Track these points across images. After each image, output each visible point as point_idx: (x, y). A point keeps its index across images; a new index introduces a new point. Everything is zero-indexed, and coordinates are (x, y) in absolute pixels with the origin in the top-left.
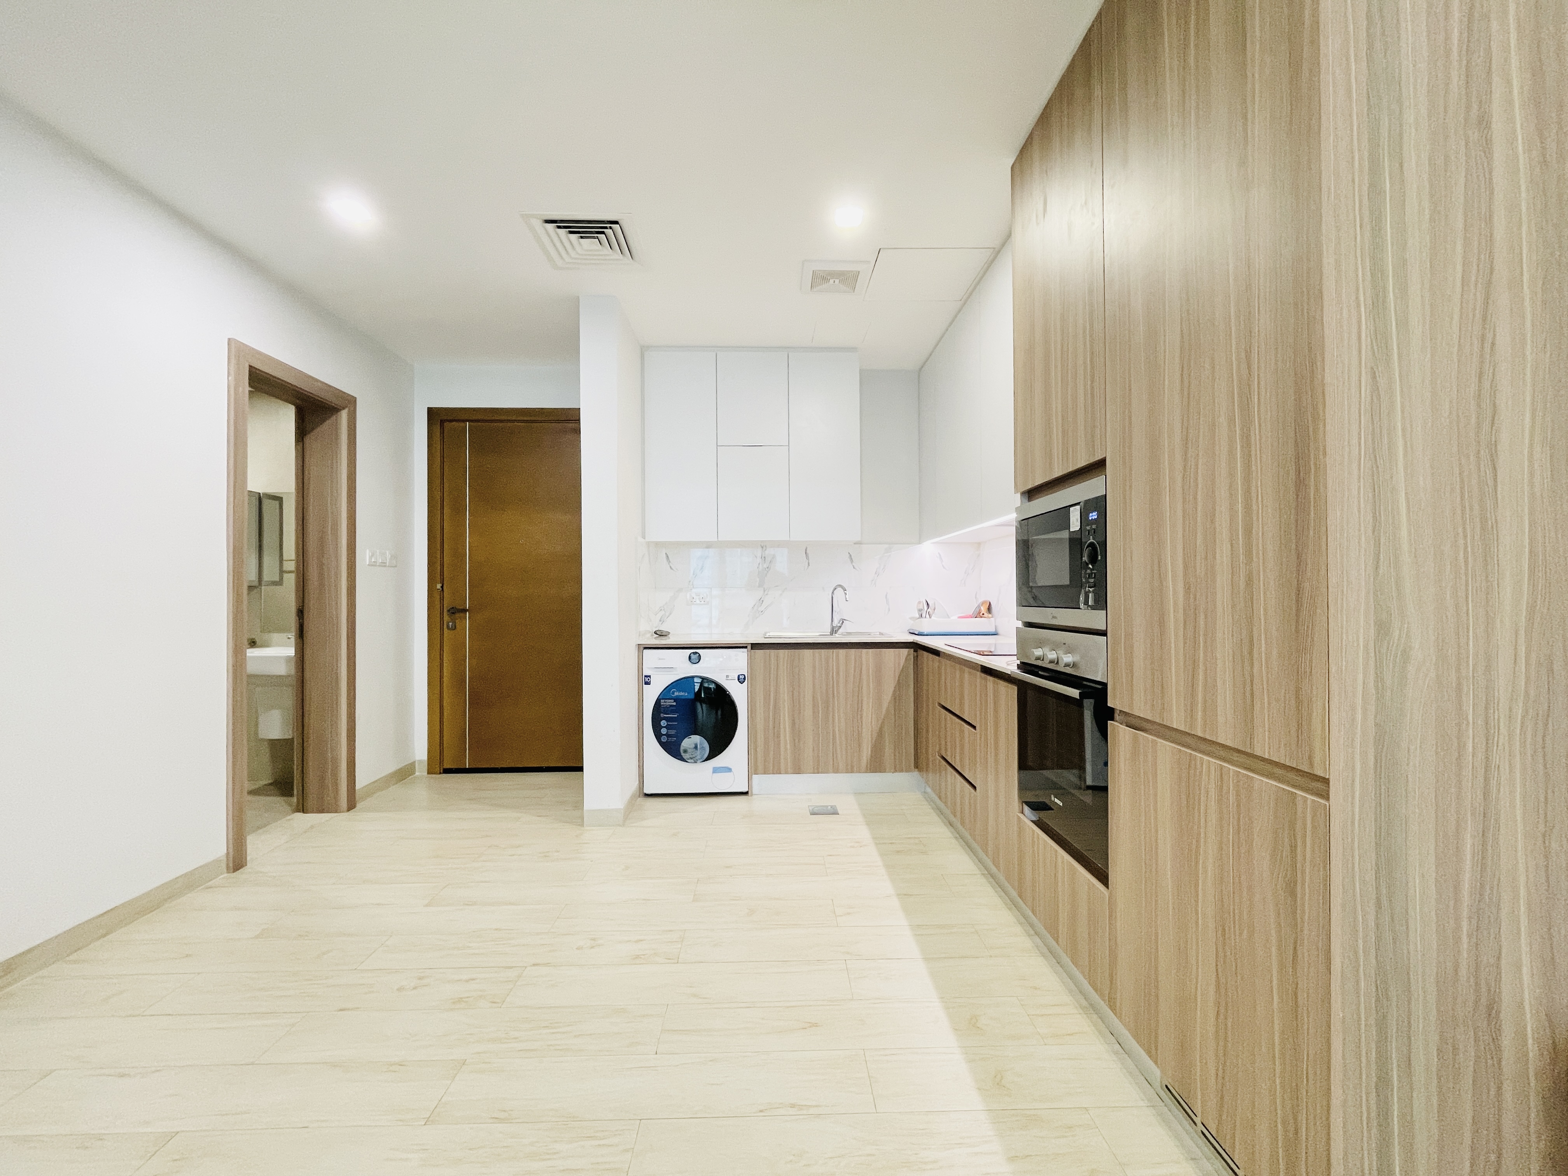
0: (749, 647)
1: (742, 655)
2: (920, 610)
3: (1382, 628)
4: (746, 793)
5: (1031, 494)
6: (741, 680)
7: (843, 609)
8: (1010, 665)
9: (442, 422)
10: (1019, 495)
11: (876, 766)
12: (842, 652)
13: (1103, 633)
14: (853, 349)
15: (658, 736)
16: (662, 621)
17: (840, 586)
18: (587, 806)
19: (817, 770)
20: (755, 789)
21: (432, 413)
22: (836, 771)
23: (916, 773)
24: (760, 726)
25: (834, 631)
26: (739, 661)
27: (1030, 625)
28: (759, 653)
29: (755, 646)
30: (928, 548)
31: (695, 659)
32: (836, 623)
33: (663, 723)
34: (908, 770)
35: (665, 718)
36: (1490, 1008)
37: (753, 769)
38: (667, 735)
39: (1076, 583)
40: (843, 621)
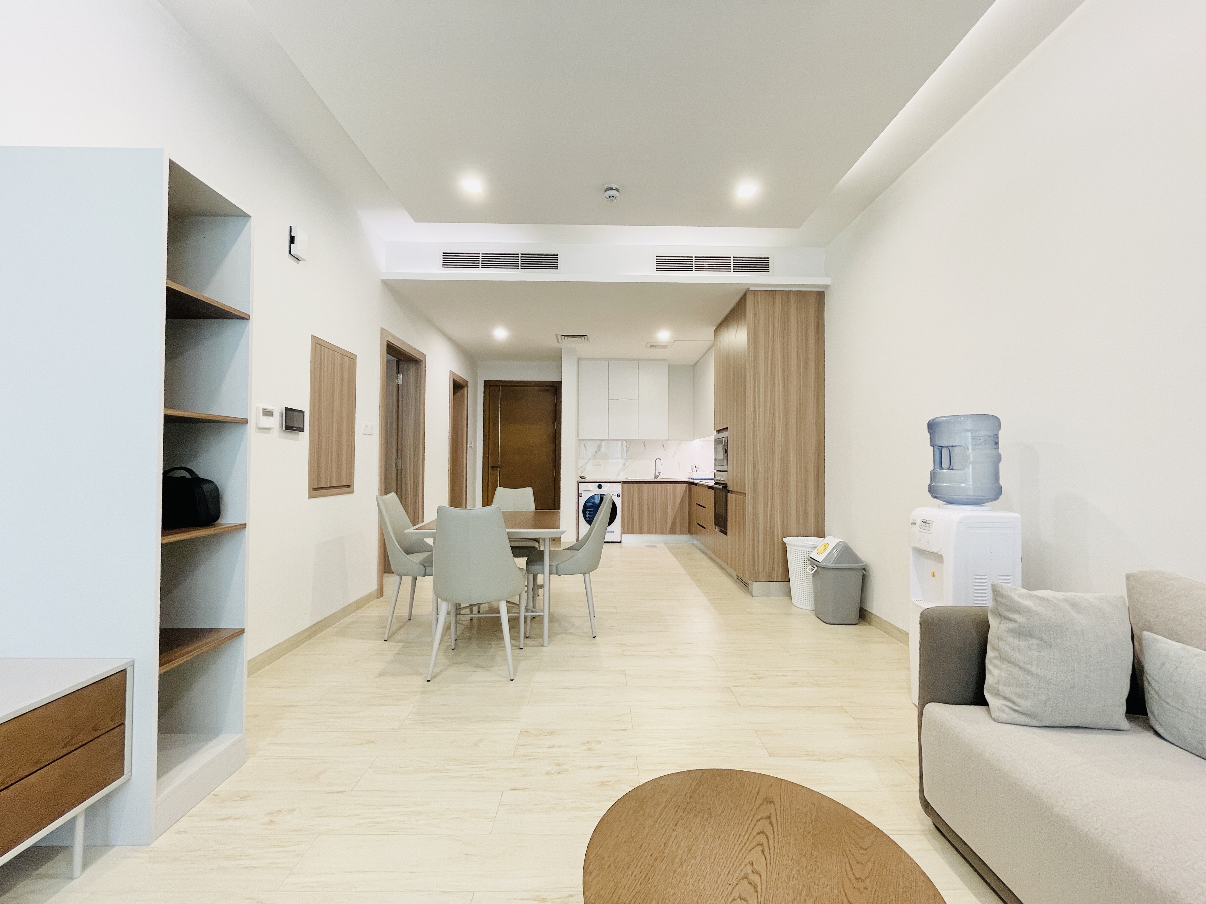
0: (622, 482)
1: (619, 486)
2: (693, 469)
3: (754, 467)
4: (620, 542)
5: (719, 431)
6: (618, 496)
7: (660, 468)
8: (712, 483)
9: (490, 386)
10: (715, 431)
11: (673, 532)
12: (660, 485)
13: (727, 471)
14: (666, 360)
15: (585, 517)
16: (582, 472)
17: (659, 458)
18: (562, 541)
19: (649, 533)
20: (623, 541)
21: (486, 382)
22: (656, 533)
23: (689, 535)
24: (626, 516)
25: (656, 477)
26: (618, 488)
27: (718, 471)
28: (626, 485)
29: (624, 482)
30: (697, 442)
31: (600, 487)
32: (657, 474)
33: (587, 512)
34: (686, 534)
35: (588, 511)
36: (773, 532)
37: (623, 532)
38: (589, 517)
39: (723, 459)
40: (660, 473)
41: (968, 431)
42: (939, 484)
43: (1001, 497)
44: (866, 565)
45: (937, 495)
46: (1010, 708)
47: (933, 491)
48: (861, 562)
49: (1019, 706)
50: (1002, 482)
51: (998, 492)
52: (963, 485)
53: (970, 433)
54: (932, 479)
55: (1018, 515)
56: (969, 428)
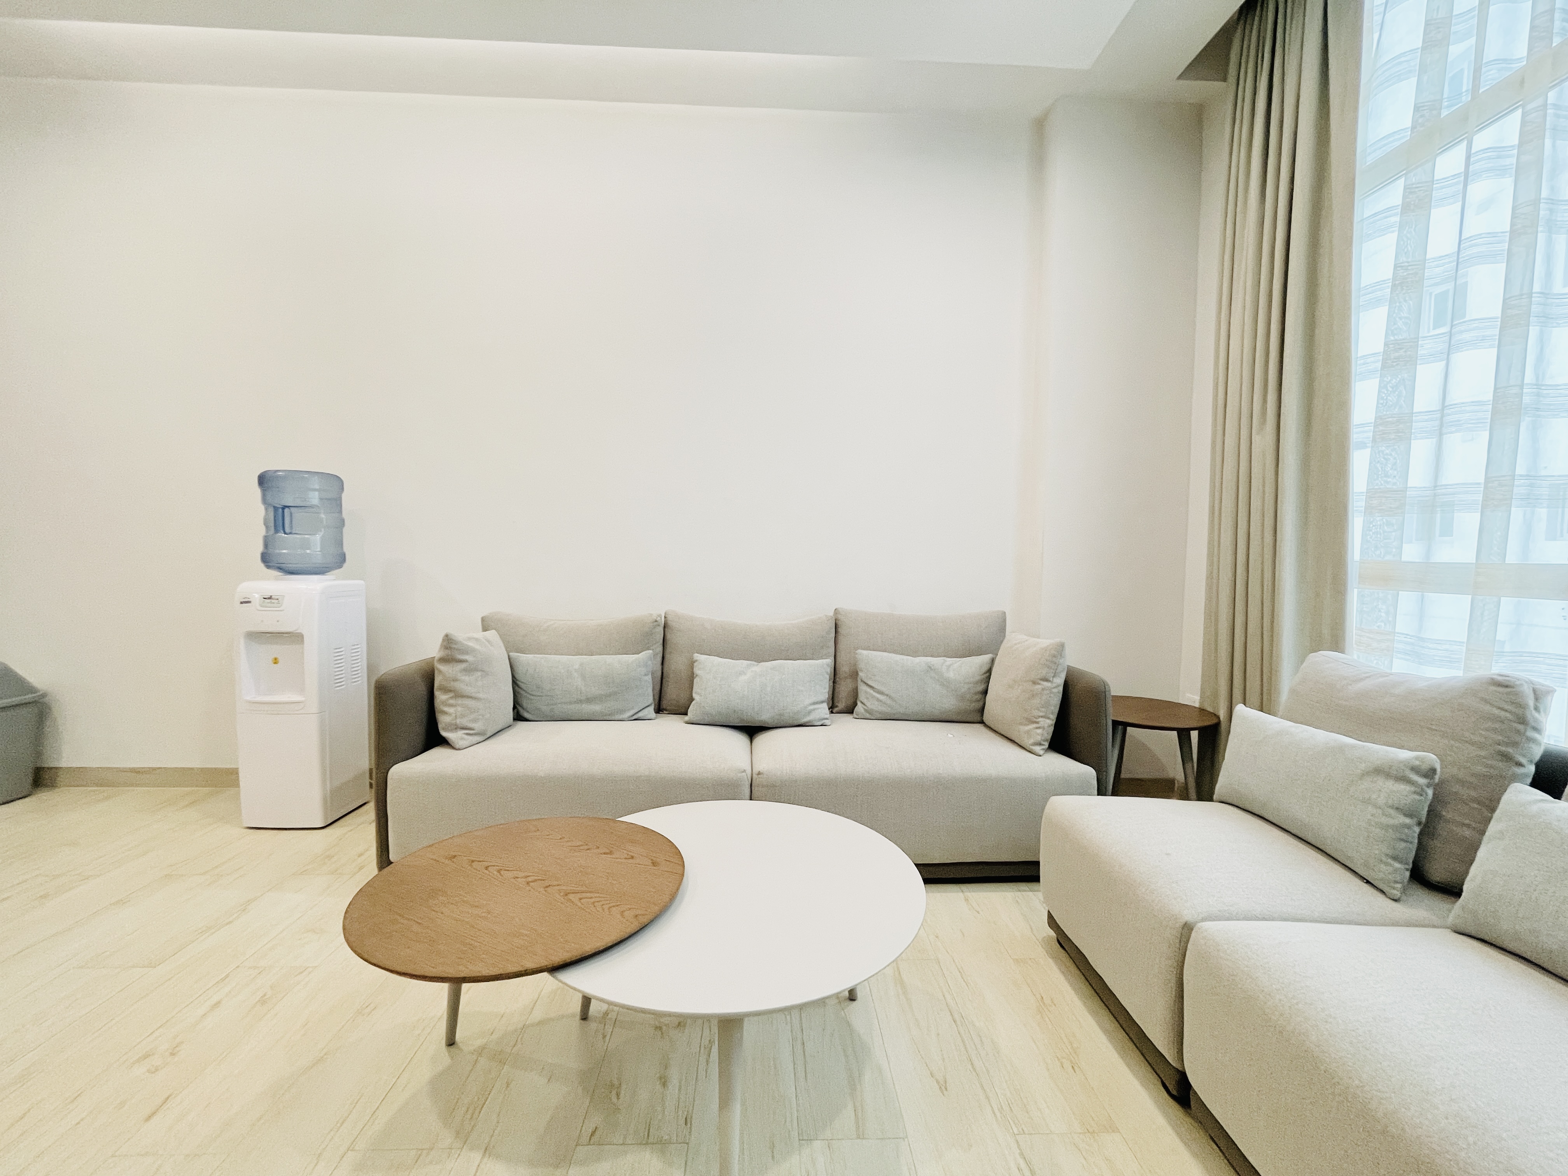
41: (315, 490)
42: (277, 551)
43: (345, 565)
44: (44, 695)
45: (270, 564)
46: (467, 734)
47: (266, 559)
48: (32, 690)
49: (473, 730)
50: (346, 549)
51: (341, 560)
52: (308, 551)
53: (317, 493)
54: (266, 545)
55: (362, 582)
56: (317, 487)
